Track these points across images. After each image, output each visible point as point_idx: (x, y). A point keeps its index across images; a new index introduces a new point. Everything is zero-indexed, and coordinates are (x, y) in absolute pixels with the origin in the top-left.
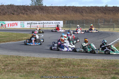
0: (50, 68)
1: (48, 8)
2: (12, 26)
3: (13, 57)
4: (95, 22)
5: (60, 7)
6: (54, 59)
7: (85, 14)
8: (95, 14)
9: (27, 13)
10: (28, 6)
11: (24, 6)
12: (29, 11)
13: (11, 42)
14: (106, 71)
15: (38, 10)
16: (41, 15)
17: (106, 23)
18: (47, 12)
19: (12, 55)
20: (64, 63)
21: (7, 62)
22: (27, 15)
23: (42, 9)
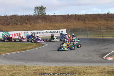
1: (50, 17)
2: (16, 36)
3: (19, 66)
4: (98, 30)
5: (62, 16)
6: (59, 67)
7: (87, 22)
8: (97, 21)
9: (30, 22)
10: (31, 16)
11: (28, 16)
12: (32, 21)
13: (16, 52)
15: (41, 19)
16: (45, 24)
17: (109, 30)
18: (50, 21)
19: (18, 65)
20: (69, 71)
21: (13, 72)
22: (30, 24)
23: (45, 19)
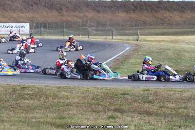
0: (8, 101)
4: (82, 26)
6: (14, 85)
7: (65, 13)
8: (81, 12)
14: (100, 107)
17: (100, 28)
18: (4, 9)
20: (30, 92)
